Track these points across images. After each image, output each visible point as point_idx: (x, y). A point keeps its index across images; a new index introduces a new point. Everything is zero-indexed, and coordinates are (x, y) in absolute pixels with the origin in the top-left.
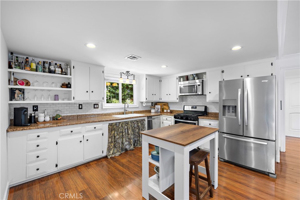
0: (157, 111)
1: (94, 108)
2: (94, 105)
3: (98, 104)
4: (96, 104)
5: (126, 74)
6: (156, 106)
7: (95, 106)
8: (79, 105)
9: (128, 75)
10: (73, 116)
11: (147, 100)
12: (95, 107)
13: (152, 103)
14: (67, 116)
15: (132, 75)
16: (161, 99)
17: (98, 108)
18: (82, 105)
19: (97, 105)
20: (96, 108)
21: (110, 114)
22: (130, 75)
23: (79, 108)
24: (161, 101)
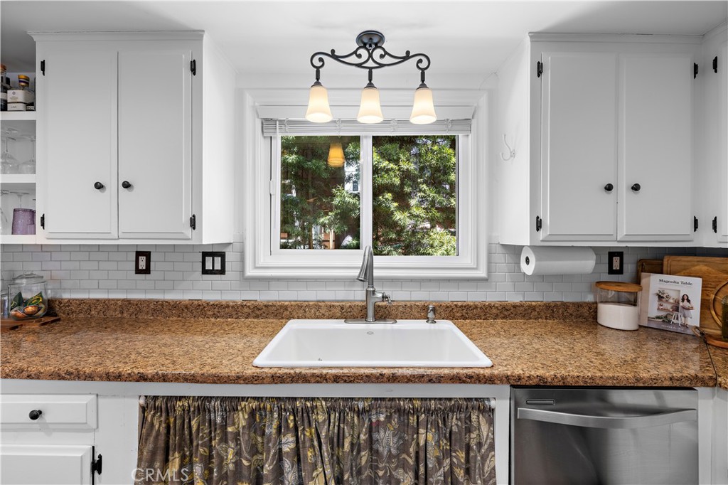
0: (666, 320)
1: (205, 272)
2: (205, 254)
3: (222, 255)
4: (213, 254)
5: (354, 59)
6: (654, 282)
7: (209, 260)
8: (139, 254)
9: (370, 64)
10: (106, 304)
11: (542, 234)
12: (209, 266)
13: (614, 254)
14: (82, 302)
15: (408, 57)
16: (705, 224)
17: (222, 271)
18: (147, 255)
19: (218, 260)
20: (213, 272)
21: (285, 308)
22: (387, 60)
23: (138, 271)
24: (707, 239)
